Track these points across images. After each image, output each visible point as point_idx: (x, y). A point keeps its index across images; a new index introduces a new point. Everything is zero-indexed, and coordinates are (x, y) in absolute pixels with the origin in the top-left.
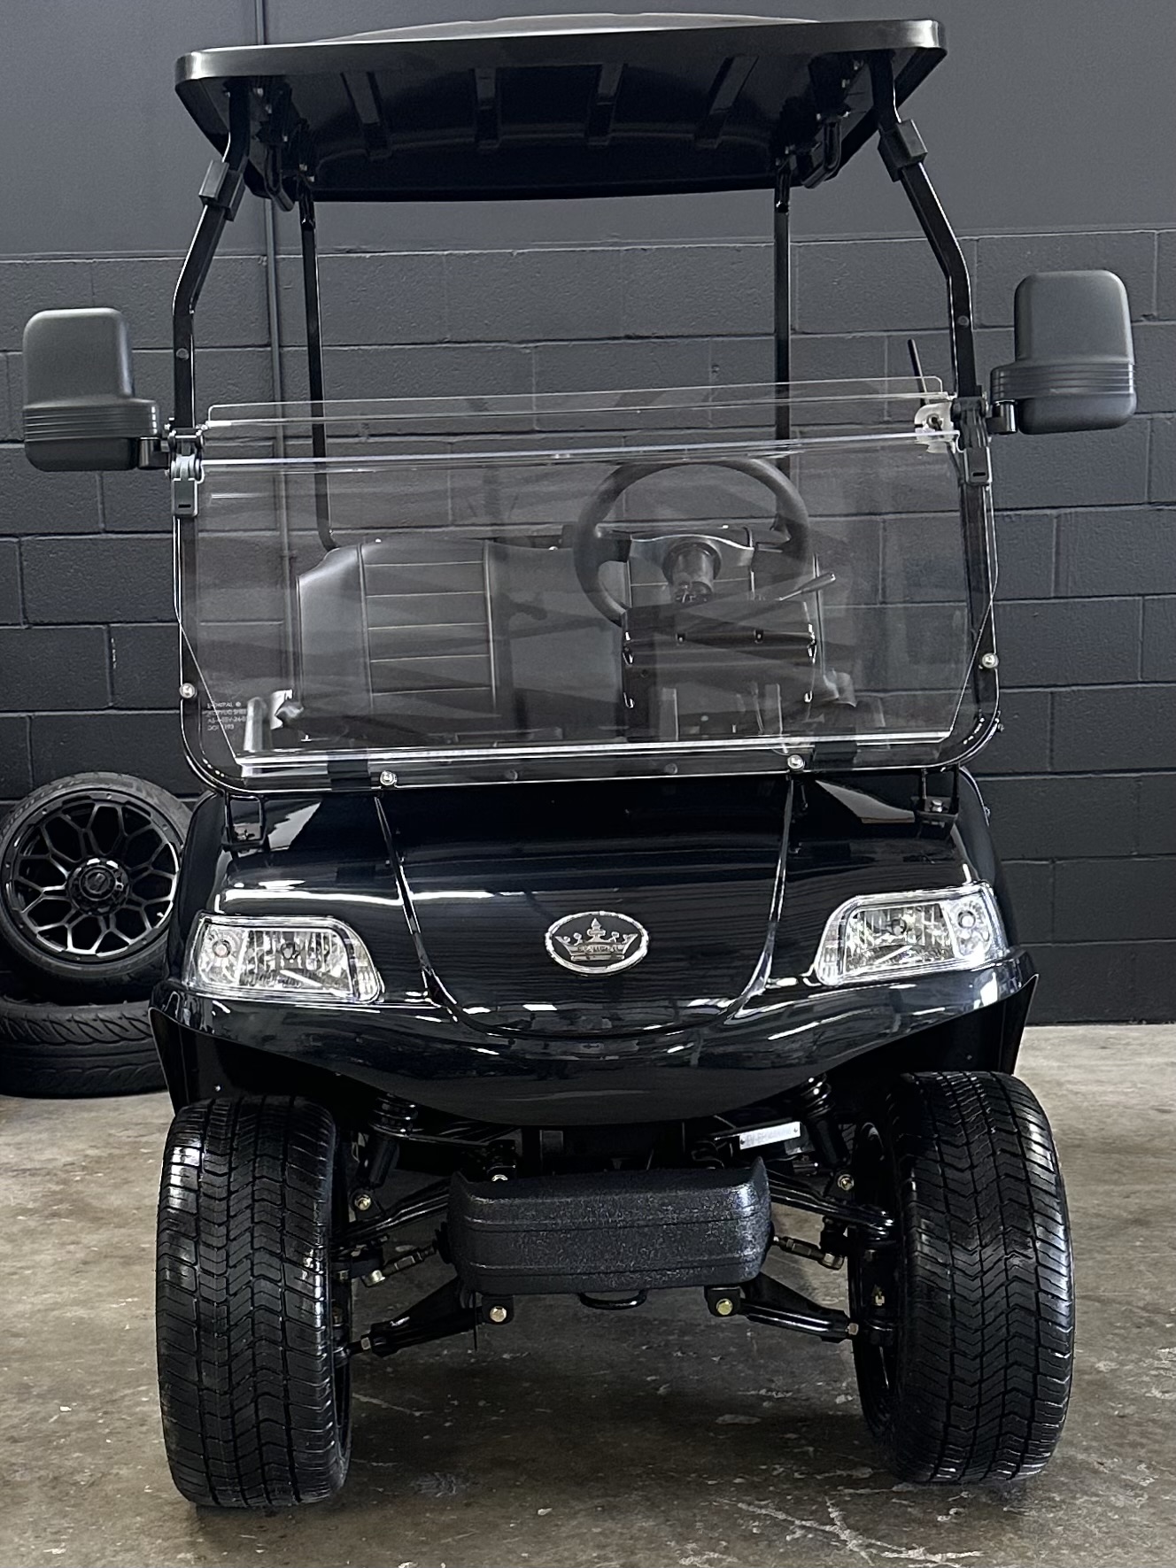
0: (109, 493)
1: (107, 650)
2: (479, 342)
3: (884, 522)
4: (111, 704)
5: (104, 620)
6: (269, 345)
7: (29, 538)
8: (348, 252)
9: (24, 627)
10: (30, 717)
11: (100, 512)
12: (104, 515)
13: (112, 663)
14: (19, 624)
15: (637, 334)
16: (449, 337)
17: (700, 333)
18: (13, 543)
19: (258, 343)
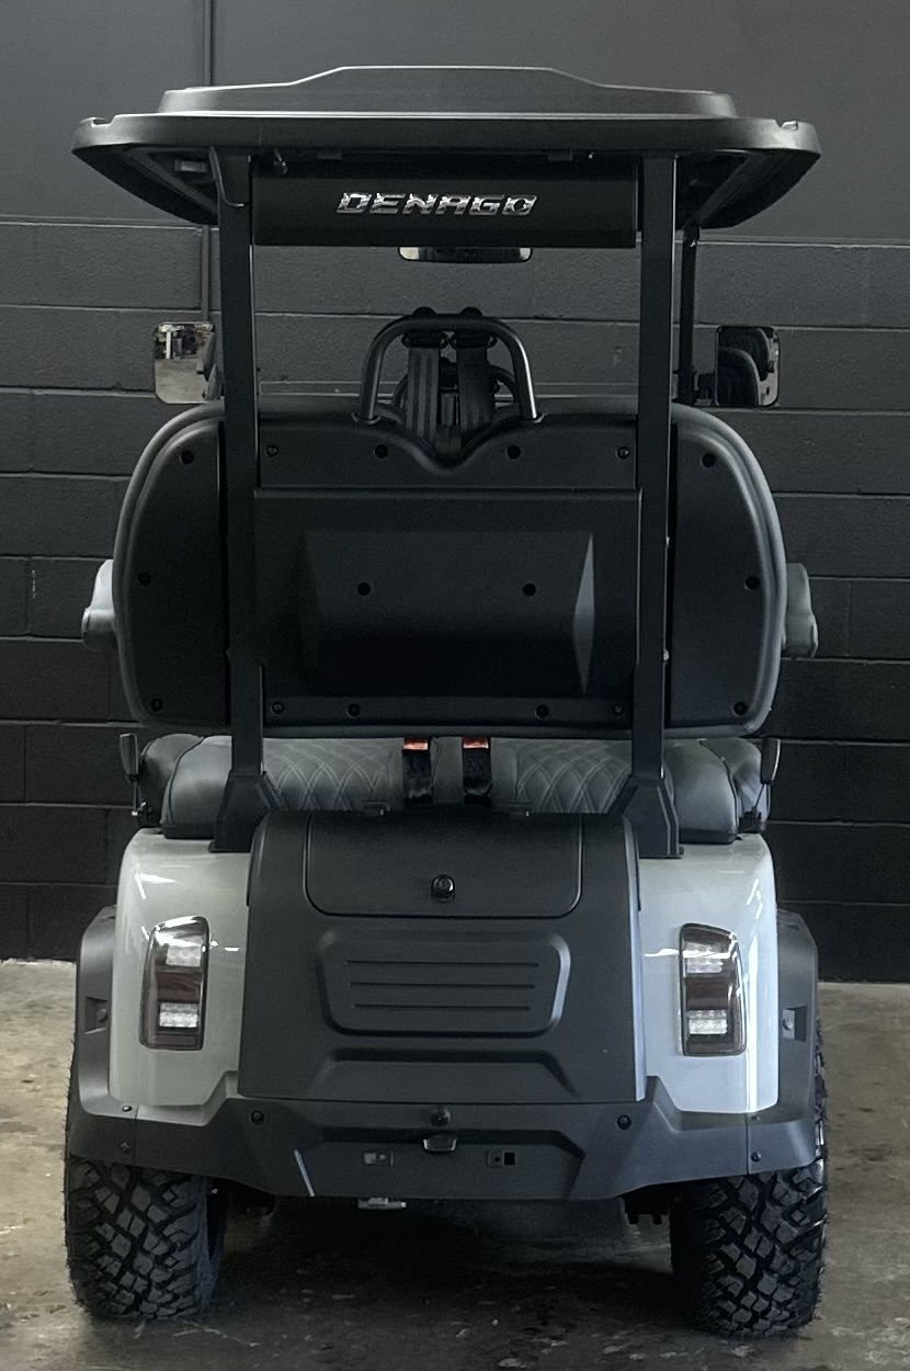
1: (26, 580)
5: (26, 553)
6: (200, 309)
13: (31, 593)
15: (545, 315)
16: (368, 309)
17: (604, 316)
19: (192, 306)
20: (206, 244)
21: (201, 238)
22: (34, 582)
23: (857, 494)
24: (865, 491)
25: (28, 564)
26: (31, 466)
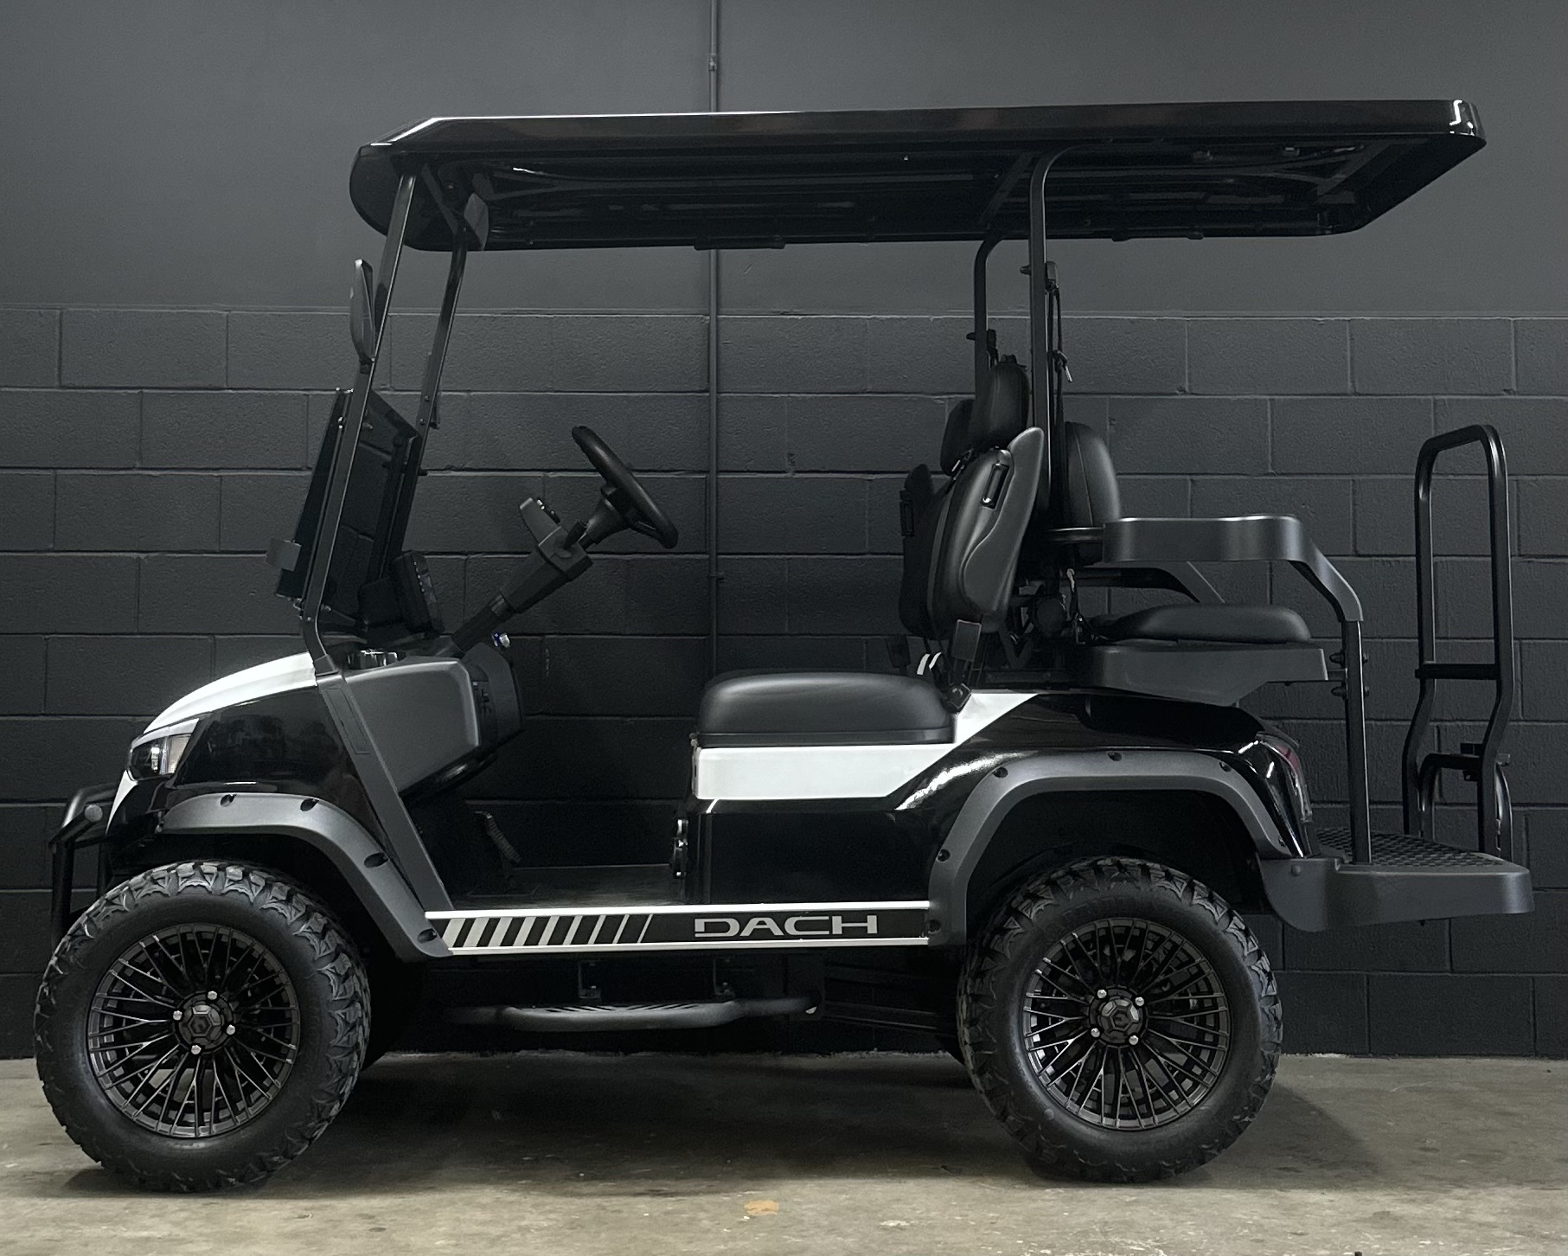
2: (898, 393)
5: (539, 632)
6: (707, 391)
7: (475, 556)
8: (782, 314)
16: (870, 388)
18: (459, 560)
19: (698, 389)
20: (713, 329)
21: (709, 324)
22: (548, 660)
23: (1353, 555)
24: (1362, 552)
25: (542, 642)
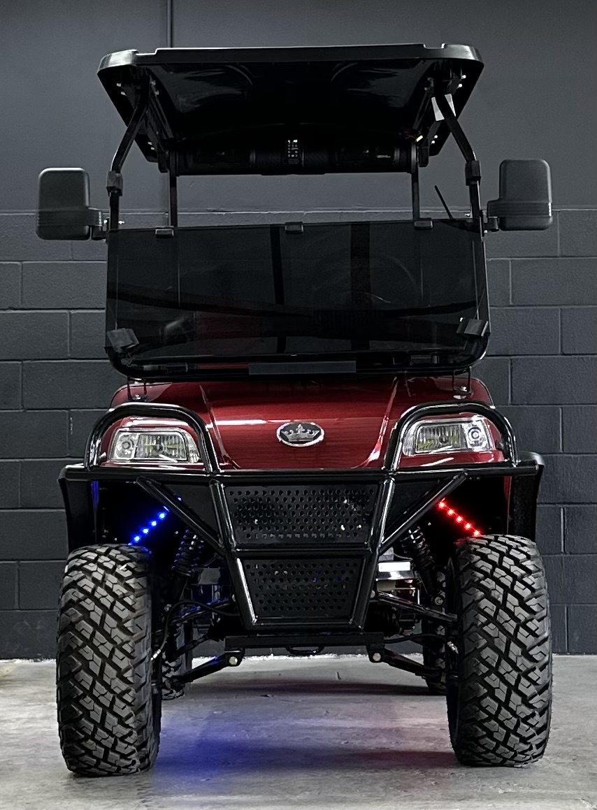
0: (74, 337)
1: (67, 423)
3: (511, 360)
4: (68, 455)
5: (67, 407)
7: (27, 362)
8: (214, 211)
9: (21, 411)
10: (21, 462)
11: (68, 348)
12: (70, 349)
13: (70, 431)
14: (19, 409)
18: (18, 364)
25: (67, 414)
26: (69, 355)
